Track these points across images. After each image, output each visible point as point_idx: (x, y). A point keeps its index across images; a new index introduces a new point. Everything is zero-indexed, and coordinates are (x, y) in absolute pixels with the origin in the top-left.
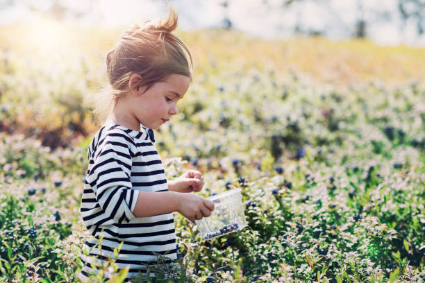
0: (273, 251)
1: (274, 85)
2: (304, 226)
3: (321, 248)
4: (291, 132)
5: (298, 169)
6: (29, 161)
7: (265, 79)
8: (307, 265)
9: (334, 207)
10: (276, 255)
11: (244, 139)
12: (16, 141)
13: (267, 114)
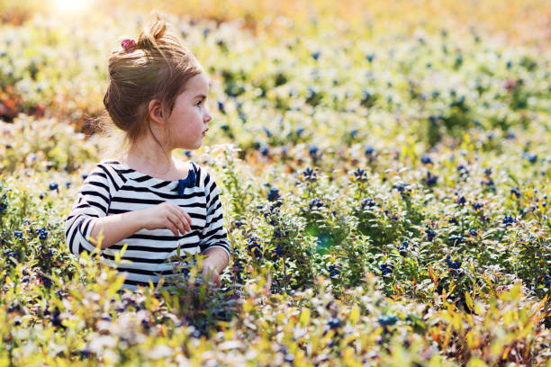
0: (389, 261)
1: (445, 51)
2: (436, 231)
3: (453, 259)
4: (456, 111)
5: (452, 159)
6: (60, 153)
7: (435, 42)
8: (429, 281)
9: (479, 206)
10: (393, 267)
11: (389, 121)
12: (44, 127)
13: (426, 88)
